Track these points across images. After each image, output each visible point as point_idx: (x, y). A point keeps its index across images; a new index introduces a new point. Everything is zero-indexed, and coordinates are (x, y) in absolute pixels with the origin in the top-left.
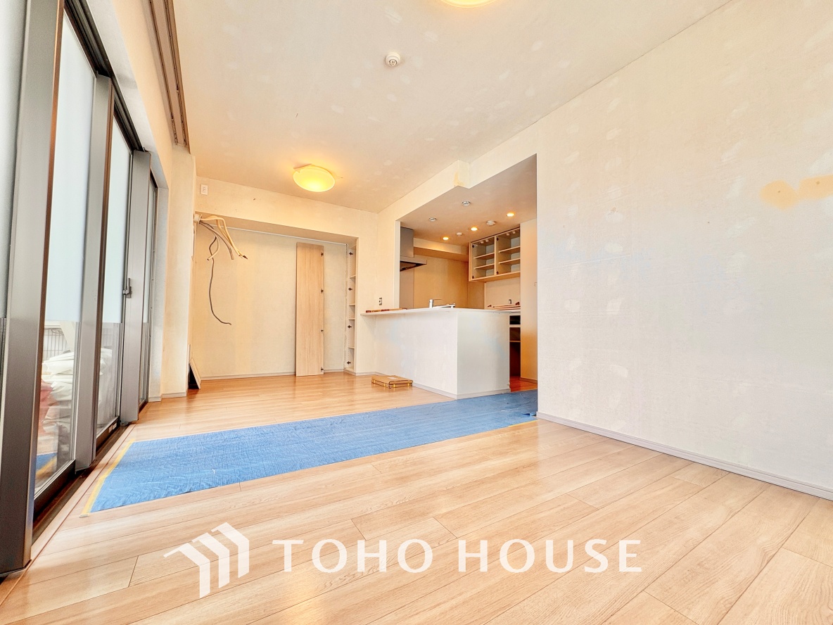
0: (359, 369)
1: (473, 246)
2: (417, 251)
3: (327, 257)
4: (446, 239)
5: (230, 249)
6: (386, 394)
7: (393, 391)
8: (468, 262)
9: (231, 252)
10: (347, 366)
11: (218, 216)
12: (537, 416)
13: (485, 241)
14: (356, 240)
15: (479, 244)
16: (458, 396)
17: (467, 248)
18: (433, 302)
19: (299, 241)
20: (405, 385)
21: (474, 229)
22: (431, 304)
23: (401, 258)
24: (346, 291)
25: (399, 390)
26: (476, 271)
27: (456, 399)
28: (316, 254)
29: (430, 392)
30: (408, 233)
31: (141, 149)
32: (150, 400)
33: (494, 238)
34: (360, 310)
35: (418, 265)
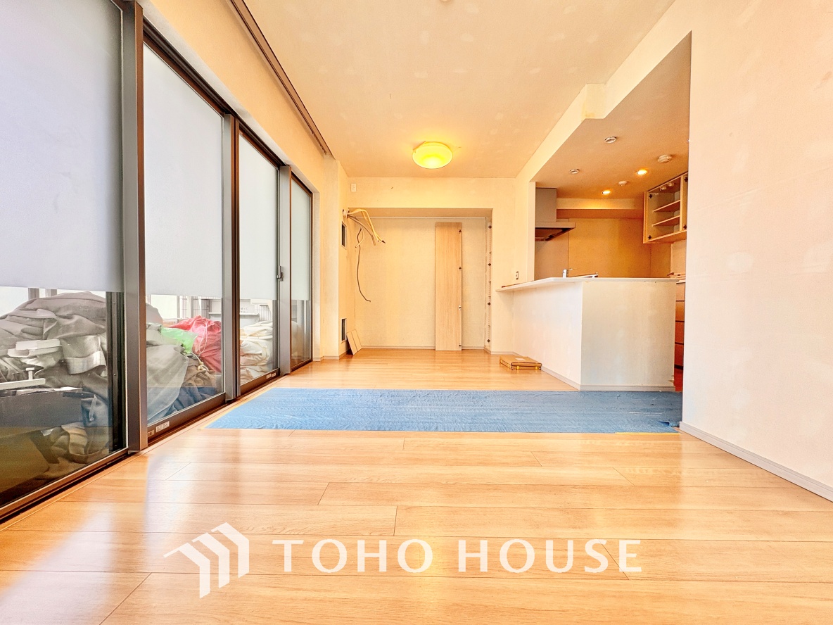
0: (495, 348)
1: (651, 196)
2: (561, 214)
3: (465, 233)
4: (606, 192)
5: (372, 236)
6: (509, 375)
7: (516, 373)
8: (642, 219)
9: (373, 239)
10: (487, 343)
11: (361, 208)
12: (680, 428)
13: (668, 187)
14: (491, 211)
15: (659, 191)
16: (581, 386)
17: (640, 199)
18: (567, 273)
19: (438, 221)
20: (532, 367)
21: (642, 172)
22: (565, 274)
23: (536, 225)
24: (486, 267)
25: (523, 373)
26: (654, 228)
27: (579, 389)
28: (454, 232)
29: (556, 379)
30: (548, 193)
31: (283, 164)
32: (314, 360)
33: (680, 179)
34: (496, 286)
35: (565, 230)
